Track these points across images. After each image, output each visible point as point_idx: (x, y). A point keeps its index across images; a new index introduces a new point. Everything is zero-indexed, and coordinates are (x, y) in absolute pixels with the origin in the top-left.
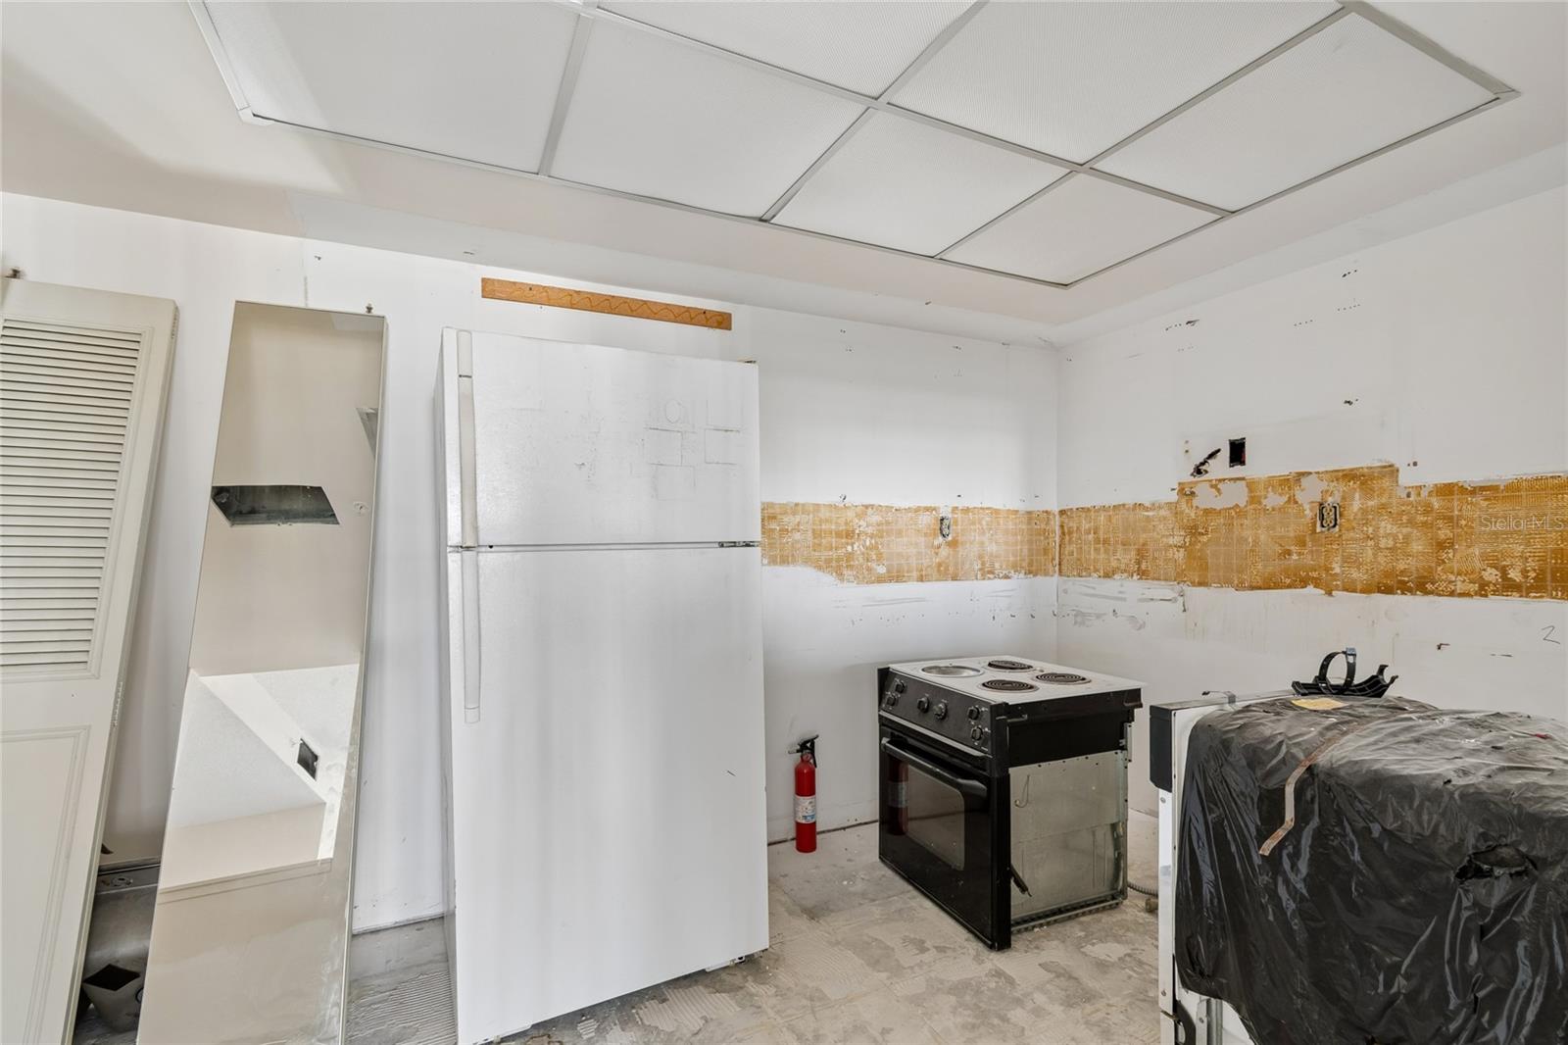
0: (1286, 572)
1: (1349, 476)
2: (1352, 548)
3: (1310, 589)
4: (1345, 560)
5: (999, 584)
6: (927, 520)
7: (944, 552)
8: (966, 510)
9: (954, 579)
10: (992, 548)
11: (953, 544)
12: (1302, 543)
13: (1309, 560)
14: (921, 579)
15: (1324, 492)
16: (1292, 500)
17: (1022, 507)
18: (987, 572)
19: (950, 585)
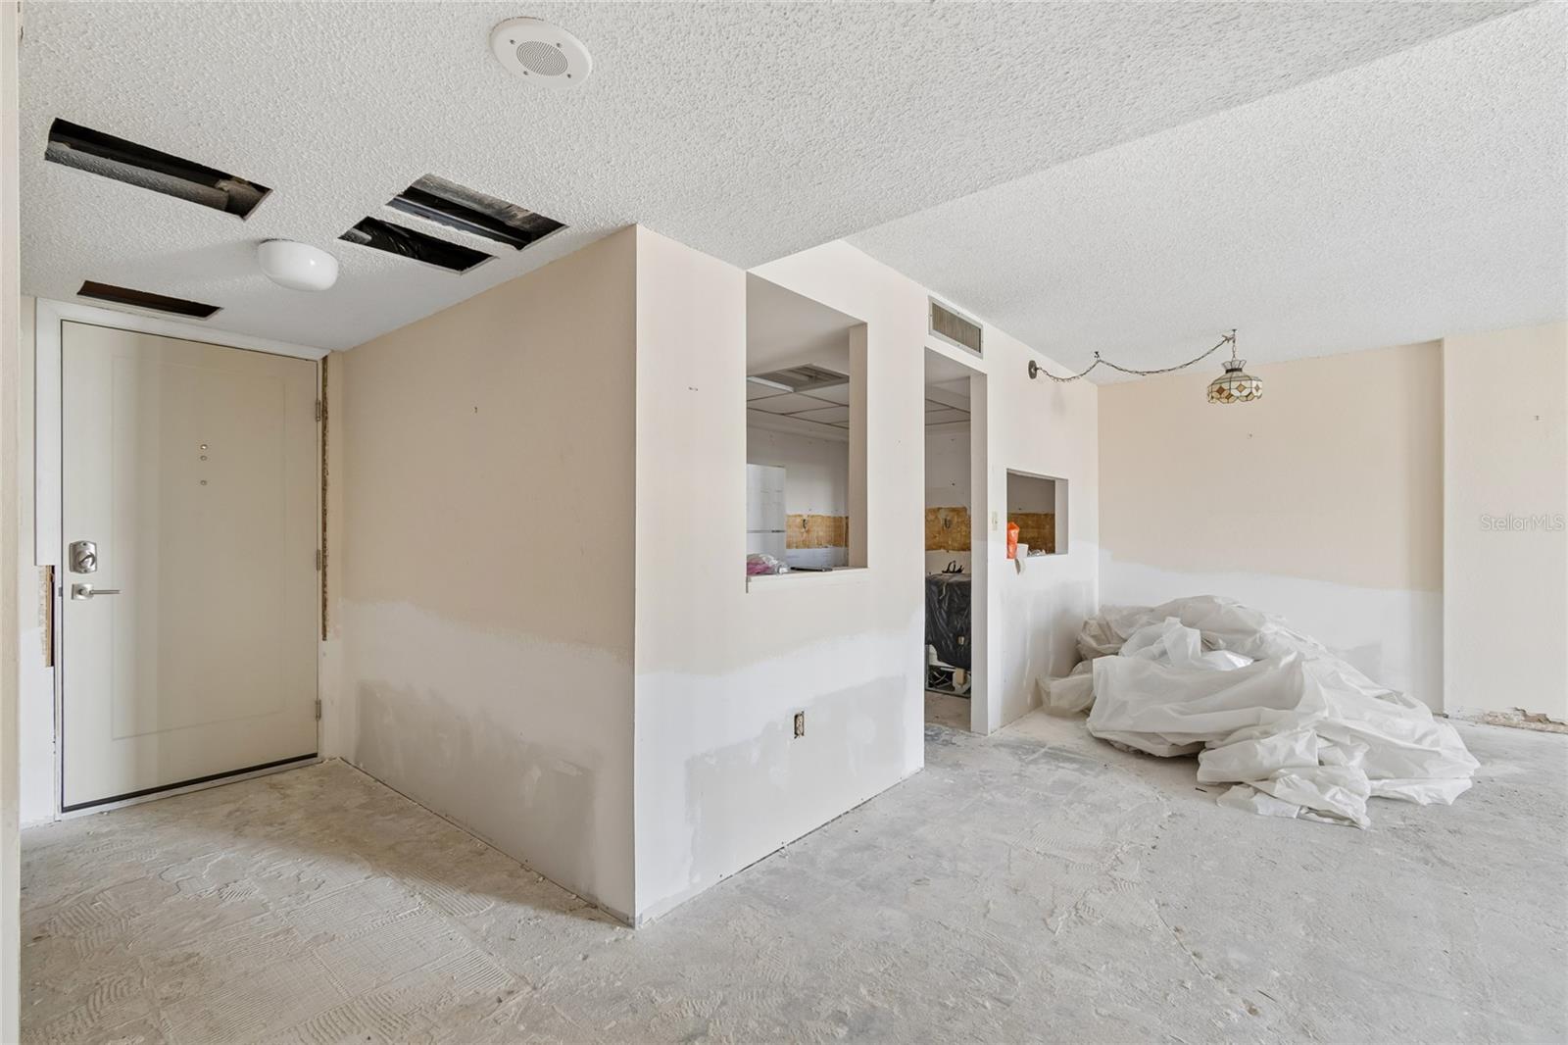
0: (934, 544)
1: (953, 510)
2: (954, 535)
3: (942, 550)
4: (953, 540)
5: (822, 550)
6: (799, 520)
7: (805, 534)
8: (813, 516)
9: (808, 547)
10: (821, 534)
11: (808, 532)
12: (939, 533)
13: (941, 540)
14: (797, 547)
15: (947, 516)
16: (936, 517)
17: (832, 515)
18: (820, 545)
19: (806, 550)
